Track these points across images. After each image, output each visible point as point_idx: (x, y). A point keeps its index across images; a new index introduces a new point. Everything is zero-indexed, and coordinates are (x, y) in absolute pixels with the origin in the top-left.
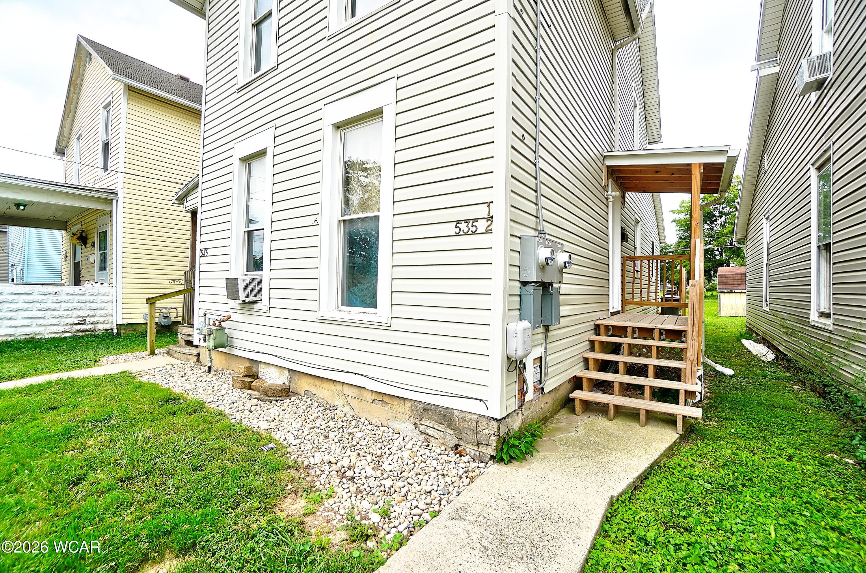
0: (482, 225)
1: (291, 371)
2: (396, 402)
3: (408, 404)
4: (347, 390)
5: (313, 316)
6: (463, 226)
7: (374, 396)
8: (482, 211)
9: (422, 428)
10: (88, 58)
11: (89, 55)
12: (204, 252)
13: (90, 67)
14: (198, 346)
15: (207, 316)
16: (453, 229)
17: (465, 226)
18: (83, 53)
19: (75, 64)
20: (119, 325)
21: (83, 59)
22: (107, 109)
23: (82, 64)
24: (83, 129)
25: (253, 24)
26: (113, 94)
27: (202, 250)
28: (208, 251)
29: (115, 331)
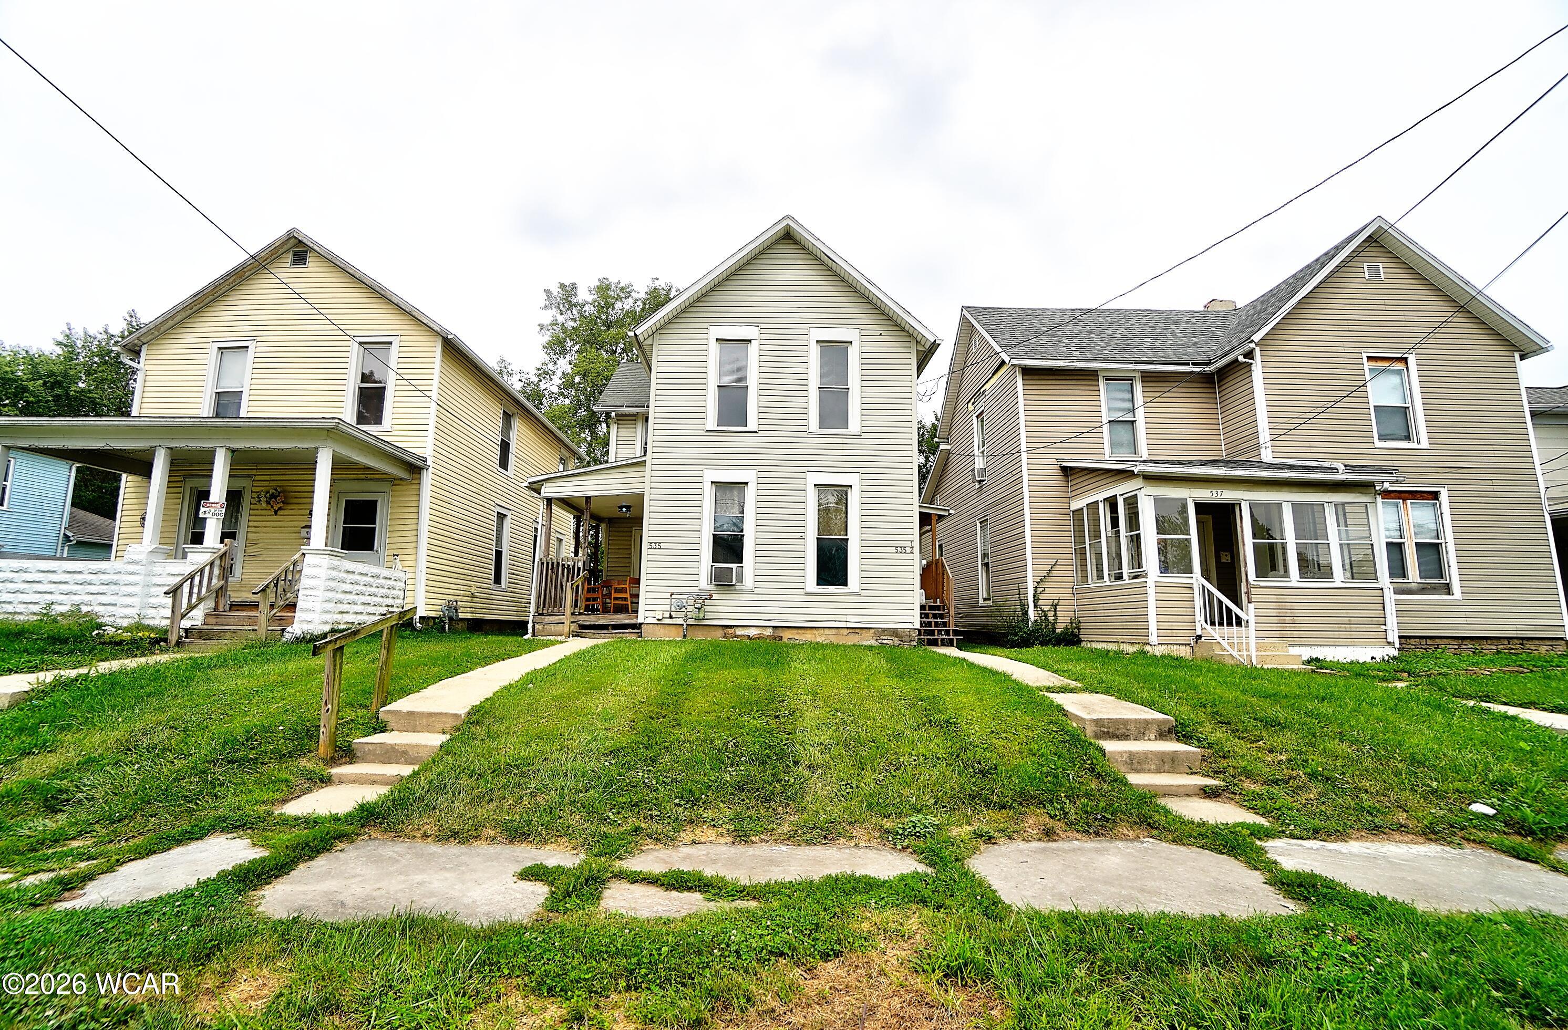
0: (909, 550)
1: (773, 627)
2: (864, 632)
3: (873, 630)
4: (827, 632)
6: (898, 549)
7: (851, 631)
8: (909, 544)
9: (880, 641)
10: (291, 255)
11: (295, 253)
12: (653, 545)
13: (299, 269)
14: (641, 624)
15: (673, 597)
16: (894, 550)
17: (901, 550)
18: (286, 248)
19: (262, 255)
20: (420, 618)
21: (280, 252)
22: (366, 346)
23: (273, 257)
24: (259, 344)
25: (718, 386)
26: (403, 338)
27: (651, 543)
28: (661, 545)
29: (418, 625)
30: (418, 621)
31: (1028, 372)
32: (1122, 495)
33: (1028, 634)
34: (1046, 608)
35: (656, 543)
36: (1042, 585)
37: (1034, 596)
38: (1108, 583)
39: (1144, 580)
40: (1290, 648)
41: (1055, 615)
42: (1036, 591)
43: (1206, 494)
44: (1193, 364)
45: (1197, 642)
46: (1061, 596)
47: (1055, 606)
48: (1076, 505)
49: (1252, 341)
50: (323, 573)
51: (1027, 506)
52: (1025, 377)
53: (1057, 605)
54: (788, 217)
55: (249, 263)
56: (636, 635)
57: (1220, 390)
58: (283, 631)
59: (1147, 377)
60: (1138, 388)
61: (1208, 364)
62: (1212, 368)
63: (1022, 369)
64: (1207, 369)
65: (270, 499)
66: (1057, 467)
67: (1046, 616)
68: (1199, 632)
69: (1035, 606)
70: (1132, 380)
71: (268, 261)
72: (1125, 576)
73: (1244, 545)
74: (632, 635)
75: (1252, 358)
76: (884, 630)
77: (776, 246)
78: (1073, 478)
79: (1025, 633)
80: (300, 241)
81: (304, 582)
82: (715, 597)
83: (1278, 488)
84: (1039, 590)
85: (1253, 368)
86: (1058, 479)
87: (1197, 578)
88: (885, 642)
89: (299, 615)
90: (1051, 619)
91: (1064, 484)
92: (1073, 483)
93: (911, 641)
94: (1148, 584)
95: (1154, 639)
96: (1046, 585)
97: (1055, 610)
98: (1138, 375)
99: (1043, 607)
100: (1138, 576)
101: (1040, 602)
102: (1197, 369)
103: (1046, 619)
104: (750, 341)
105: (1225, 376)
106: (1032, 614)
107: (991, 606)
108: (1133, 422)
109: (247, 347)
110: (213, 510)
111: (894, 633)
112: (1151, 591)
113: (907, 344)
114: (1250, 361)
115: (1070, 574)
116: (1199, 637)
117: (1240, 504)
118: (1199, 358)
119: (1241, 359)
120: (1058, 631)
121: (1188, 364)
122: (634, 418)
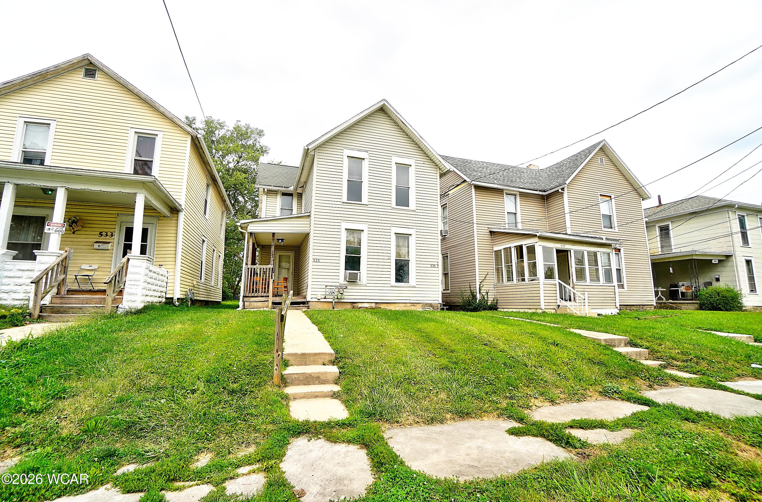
0: (436, 266)
1: (376, 303)
2: (417, 305)
3: (421, 304)
4: (401, 305)
5: (389, 285)
6: (432, 266)
7: (411, 304)
8: (436, 263)
9: (424, 309)
10: (83, 70)
11: (87, 70)
12: (315, 260)
13: (89, 81)
14: (307, 302)
15: (327, 287)
16: (430, 266)
17: (433, 266)
18: (80, 65)
19: (63, 66)
20: (178, 299)
21: (75, 67)
22: (139, 135)
23: (70, 69)
24: (58, 123)
25: (348, 180)
26: (165, 133)
27: (314, 259)
28: (320, 260)
29: (177, 303)
30: (176, 300)
31: (477, 188)
32: (525, 245)
33: (477, 305)
34: (484, 294)
35: (316, 259)
36: (482, 283)
37: (479, 288)
38: (515, 283)
39: (538, 281)
40: (591, 310)
41: (487, 297)
42: (480, 286)
43: (559, 246)
44: (539, 191)
45: (558, 308)
46: (490, 289)
47: (487, 293)
48: (496, 249)
49: (566, 184)
50: (143, 271)
51: (476, 248)
52: (476, 190)
53: (488, 292)
54: (384, 100)
55: (52, 70)
56: (306, 307)
57: (547, 202)
58: (117, 307)
59: (523, 195)
60: (518, 198)
61: (545, 191)
62: (546, 193)
63: (475, 186)
64: (544, 193)
65: (72, 224)
66: (488, 231)
67: (484, 297)
68: (559, 304)
69: (480, 293)
70: (516, 195)
71: (66, 71)
72: (526, 280)
73: (572, 268)
74: (304, 307)
75: (564, 191)
76: (426, 304)
77: (376, 113)
78: (494, 236)
79: (476, 305)
80: (91, 63)
81: (129, 276)
82: (348, 287)
83: (582, 245)
84: (481, 286)
85: (564, 194)
86: (488, 236)
87: (557, 281)
88: (426, 309)
89: (125, 296)
90: (486, 299)
91: (491, 239)
92: (495, 238)
93: (438, 309)
94: (540, 283)
95: (543, 307)
96: (484, 283)
97: (487, 295)
98: (518, 193)
99: (483, 293)
100: (534, 280)
101: (482, 291)
102: (541, 193)
103: (484, 298)
104: (364, 159)
105: (549, 197)
106: (478, 296)
107: (450, 293)
108: (515, 214)
109: (49, 124)
110: (55, 228)
111: (431, 305)
112: (542, 286)
113: (436, 169)
114: (563, 192)
115: (493, 279)
116: (559, 306)
117: (570, 251)
118: (541, 188)
119: (560, 190)
120: (488, 304)
121: (537, 191)
122: (276, 193)
